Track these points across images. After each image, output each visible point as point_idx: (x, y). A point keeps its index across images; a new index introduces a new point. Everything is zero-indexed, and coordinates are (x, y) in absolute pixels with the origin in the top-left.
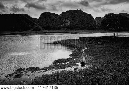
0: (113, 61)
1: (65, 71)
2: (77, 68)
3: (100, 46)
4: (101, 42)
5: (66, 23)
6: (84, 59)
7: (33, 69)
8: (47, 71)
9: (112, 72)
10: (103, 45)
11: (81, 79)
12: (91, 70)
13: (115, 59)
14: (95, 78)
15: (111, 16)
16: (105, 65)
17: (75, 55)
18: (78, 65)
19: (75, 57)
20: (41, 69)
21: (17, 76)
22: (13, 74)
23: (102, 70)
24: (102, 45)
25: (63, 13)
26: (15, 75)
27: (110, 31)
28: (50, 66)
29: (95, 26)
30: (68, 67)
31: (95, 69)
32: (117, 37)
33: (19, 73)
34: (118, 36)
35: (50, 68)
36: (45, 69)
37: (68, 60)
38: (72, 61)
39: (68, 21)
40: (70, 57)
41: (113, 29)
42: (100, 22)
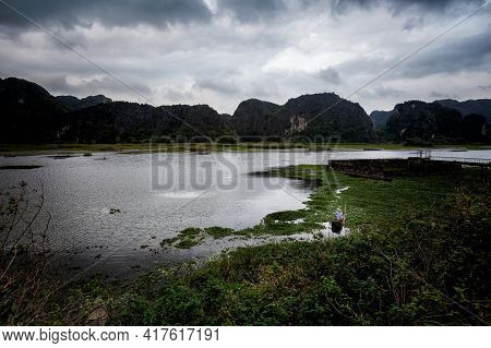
0: (415, 221)
1: (291, 239)
2: (321, 236)
3: (383, 183)
4: (385, 172)
5: (297, 125)
6: (340, 214)
7: (218, 232)
8: (250, 237)
9: (411, 249)
10: (390, 181)
11: (330, 263)
12: (357, 240)
13: (420, 217)
14: (365, 260)
15: (413, 106)
16: (393, 230)
17: (317, 203)
18: (323, 227)
19: (317, 208)
20: (235, 233)
21: (183, 245)
22: (174, 240)
23: (385, 243)
24: (387, 180)
25: (291, 101)
26: (178, 242)
27: (409, 145)
28: (256, 227)
29: (369, 133)
30: (300, 230)
31: (366, 240)
32: (427, 161)
33: (186, 238)
34: (432, 159)
35: (257, 230)
36: (246, 233)
37: (300, 214)
38: (309, 218)
39: (301, 119)
40: (304, 207)
41: (417, 139)
42: (384, 123)
